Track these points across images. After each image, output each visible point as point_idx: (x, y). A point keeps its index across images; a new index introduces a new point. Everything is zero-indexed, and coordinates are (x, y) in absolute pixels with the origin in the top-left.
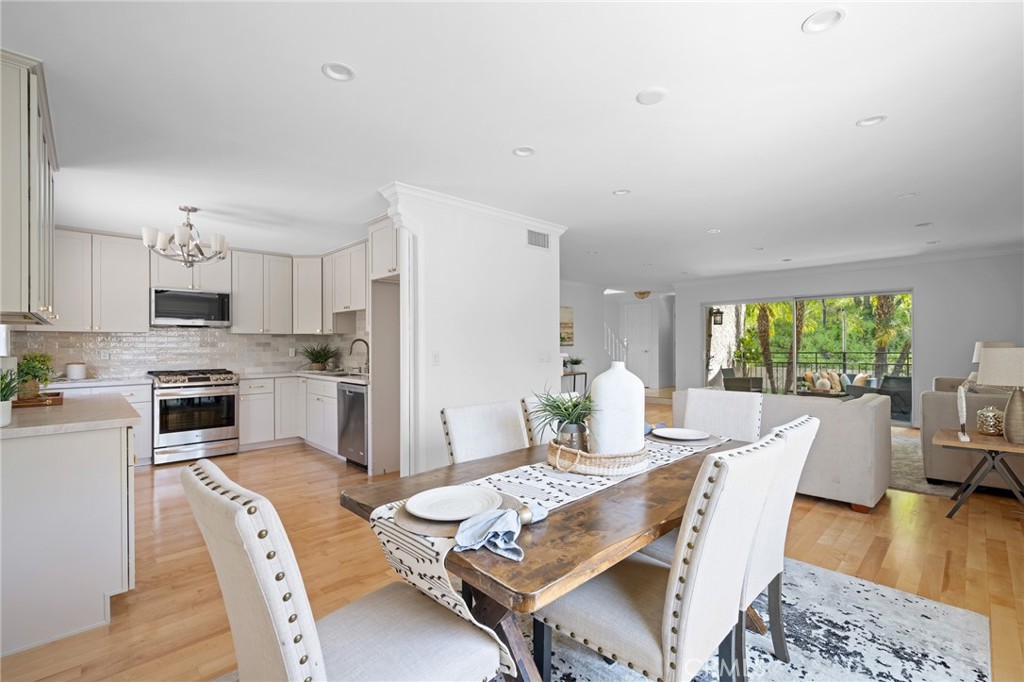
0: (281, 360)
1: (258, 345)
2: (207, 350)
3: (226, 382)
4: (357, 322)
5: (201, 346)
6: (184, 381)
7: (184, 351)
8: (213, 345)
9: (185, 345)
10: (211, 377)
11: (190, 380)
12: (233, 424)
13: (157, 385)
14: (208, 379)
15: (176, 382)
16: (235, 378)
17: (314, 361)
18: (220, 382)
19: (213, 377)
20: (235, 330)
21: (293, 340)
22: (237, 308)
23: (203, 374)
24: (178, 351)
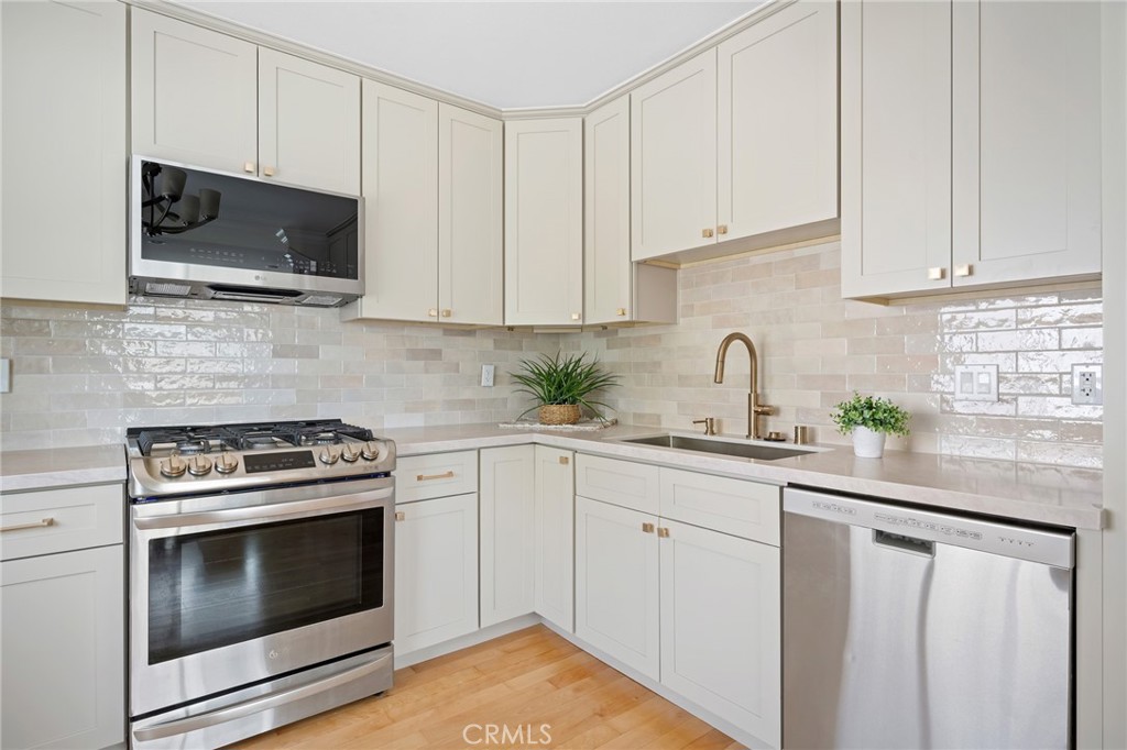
0: (467, 394)
1: (414, 354)
2: (292, 366)
3: (361, 467)
4: (680, 292)
5: (276, 354)
6: (231, 471)
7: (232, 369)
8: (309, 353)
9: (233, 349)
10: (316, 451)
11: (254, 465)
12: (379, 603)
13: (138, 491)
14: (306, 460)
15: (204, 473)
16: (384, 454)
17: (553, 400)
18: (342, 469)
19: (322, 452)
20: (368, 308)
21: (488, 344)
22: (377, 240)
23: (289, 439)
24: (218, 368)
